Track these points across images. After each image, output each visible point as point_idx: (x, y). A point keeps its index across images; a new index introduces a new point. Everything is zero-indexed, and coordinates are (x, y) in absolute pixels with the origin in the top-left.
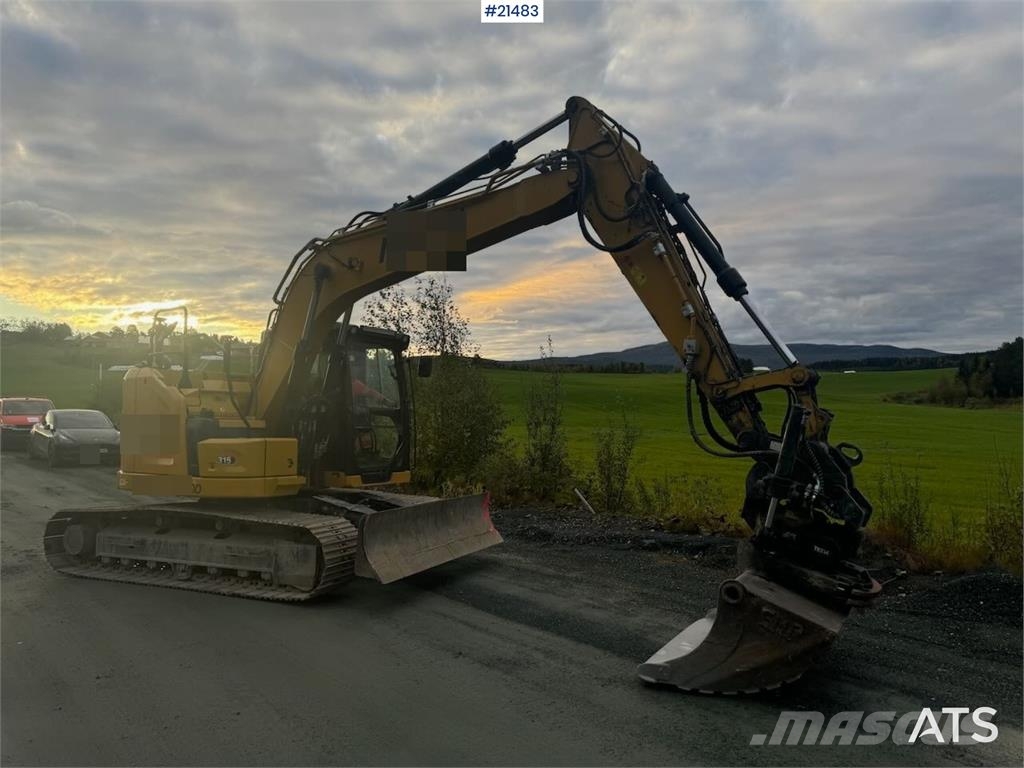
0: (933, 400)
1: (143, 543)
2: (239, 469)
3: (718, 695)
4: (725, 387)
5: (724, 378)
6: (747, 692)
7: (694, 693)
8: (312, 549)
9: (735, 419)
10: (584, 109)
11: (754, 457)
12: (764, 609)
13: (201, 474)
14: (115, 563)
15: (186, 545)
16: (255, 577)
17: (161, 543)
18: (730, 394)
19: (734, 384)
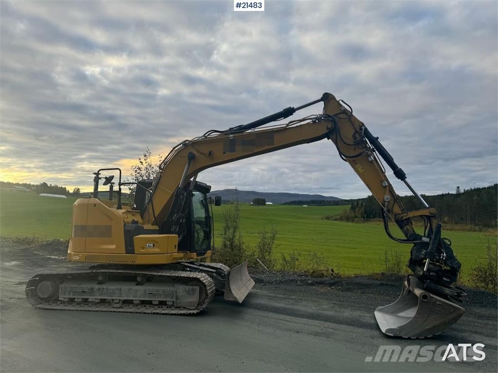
0: (341, 219)
1: (92, 289)
2: (157, 250)
3: (418, 339)
4: (402, 215)
5: (400, 212)
6: (428, 337)
7: (409, 339)
8: (197, 288)
9: (405, 228)
10: (332, 98)
11: (414, 243)
12: (438, 303)
13: (136, 253)
14: (72, 301)
15: (120, 290)
16: (162, 304)
17: (104, 289)
18: (404, 218)
19: (406, 214)
